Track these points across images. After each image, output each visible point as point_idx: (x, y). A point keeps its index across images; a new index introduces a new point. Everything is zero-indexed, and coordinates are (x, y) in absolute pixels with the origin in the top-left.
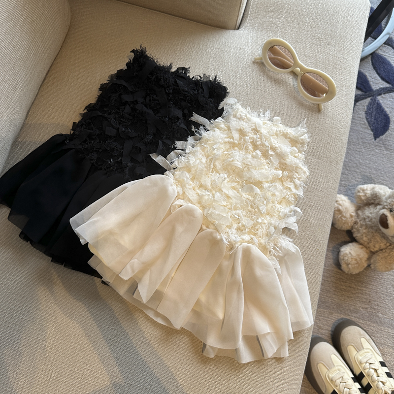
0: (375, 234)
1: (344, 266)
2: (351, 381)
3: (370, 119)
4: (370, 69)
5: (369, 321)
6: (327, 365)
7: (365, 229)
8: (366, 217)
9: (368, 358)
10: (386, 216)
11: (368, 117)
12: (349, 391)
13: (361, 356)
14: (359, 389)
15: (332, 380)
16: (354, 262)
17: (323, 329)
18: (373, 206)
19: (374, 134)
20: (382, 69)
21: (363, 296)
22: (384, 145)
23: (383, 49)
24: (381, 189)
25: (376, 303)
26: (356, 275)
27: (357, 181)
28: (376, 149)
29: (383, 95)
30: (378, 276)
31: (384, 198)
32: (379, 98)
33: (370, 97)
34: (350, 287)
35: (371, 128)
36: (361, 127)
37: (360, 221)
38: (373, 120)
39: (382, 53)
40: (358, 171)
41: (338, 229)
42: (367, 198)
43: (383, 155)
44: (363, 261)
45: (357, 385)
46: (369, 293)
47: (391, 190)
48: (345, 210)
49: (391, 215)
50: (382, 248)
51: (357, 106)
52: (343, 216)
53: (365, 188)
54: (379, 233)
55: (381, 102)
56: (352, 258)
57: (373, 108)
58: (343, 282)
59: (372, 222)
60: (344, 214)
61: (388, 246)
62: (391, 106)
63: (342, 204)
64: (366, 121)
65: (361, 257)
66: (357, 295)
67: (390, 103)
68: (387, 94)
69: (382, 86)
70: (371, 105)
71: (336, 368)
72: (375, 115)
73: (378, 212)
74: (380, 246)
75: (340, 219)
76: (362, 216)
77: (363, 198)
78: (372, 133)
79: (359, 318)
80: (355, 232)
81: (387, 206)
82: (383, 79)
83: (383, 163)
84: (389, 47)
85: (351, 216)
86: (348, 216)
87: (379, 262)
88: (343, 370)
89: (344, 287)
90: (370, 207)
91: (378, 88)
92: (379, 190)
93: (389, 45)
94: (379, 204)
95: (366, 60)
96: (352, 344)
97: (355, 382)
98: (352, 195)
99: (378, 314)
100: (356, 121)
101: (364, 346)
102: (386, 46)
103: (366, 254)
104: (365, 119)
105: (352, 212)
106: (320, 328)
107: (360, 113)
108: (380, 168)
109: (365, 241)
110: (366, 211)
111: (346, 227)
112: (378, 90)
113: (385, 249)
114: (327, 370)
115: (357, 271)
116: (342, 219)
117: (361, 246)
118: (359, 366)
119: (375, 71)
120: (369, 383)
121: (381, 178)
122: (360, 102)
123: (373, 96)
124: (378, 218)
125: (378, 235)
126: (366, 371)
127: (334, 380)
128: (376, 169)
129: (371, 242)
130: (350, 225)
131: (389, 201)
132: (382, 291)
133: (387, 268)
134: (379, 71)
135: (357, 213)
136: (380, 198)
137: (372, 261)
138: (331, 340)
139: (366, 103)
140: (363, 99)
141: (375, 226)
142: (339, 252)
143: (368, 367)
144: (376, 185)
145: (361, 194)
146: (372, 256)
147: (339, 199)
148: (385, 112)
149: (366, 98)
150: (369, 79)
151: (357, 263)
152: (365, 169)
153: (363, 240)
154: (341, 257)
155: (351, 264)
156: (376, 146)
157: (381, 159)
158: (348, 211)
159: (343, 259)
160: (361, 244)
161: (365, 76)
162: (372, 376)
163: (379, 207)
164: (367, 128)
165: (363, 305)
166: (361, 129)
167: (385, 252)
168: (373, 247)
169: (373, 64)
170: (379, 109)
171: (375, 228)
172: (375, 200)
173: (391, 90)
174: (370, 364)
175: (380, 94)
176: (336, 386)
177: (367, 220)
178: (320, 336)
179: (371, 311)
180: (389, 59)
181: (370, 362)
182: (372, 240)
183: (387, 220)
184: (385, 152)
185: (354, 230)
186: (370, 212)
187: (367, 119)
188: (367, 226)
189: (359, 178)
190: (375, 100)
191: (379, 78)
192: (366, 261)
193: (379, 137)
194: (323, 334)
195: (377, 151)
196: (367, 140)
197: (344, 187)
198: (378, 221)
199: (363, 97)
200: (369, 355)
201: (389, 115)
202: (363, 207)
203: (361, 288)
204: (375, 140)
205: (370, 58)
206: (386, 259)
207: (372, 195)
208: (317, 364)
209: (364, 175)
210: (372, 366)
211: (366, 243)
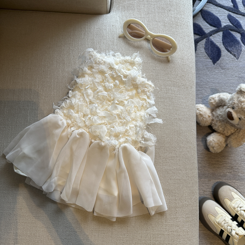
0: (226, 125)
1: (211, 149)
2: (231, 221)
3: (208, 52)
4: (201, 21)
5: (234, 180)
6: (213, 214)
7: (220, 123)
8: (219, 115)
9: (239, 204)
10: (231, 113)
11: (207, 51)
12: (231, 228)
13: (234, 204)
14: (237, 225)
15: (218, 223)
16: (217, 145)
17: (206, 192)
18: (221, 107)
19: (213, 61)
20: (209, 19)
21: (227, 165)
22: (220, 66)
23: (207, 6)
24: (224, 96)
25: (236, 168)
26: (220, 153)
27: (208, 93)
28: (216, 70)
29: (213, 35)
30: (234, 150)
31: (227, 101)
32: (211, 37)
33: (205, 38)
34: (218, 161)
35: (210, 58)
36: (204, 58)
37: (215, 118)
38: (210, 52)
39: (207, 9)
40: (207, 86)
41: (203, 126)
42: (217, 103)
43: (221, 73)
44: (223, 143)
45: (235, 223)
46: (230, 162)
47: (230, 95)
48: (204, 114)
49: (234, 111)
50: (232, 133)
51: (198, 45)
52: (204, 117)
53: (214, 97)
54: (228, 123)
55: (213, 40)
56: (215, 143)
57: (208, 45)
58: (212, 159)
59: (223, 117)
60: (204, 116)
61: (236, 131)
62: (219, 41)
63: (202, 110)
64: (206, 54)
65: (220, 141)
66: (223, 165)
67: (219, 40)
68: (216, 34)
69: (211, 30)
70: (207, 43)
71: (220, 215)
72: (211, 49)
73: (226, 110)
74: (231, 132)
75: (202, 120)
76: (216, 115)
77: (214, 103)
78: (211, 61)
79: (227, 180)
80: (213, 126)
81: (230, 106)
82: (211, 25)
83: (222, 78)
84: (211, 4)
85: (209, 116)
86: (207, 117)
87: (232, 141)
88: (224, 215)
89: (214, 162)
90: (220, 108)
91: (209, 31)
92: (223, 96)
93: (210, 3)
94: (225, 105)
95: (198, 15)
96: (227, 197)
97: (233, 221)
98: (207, 103)
99: (239, 174)
100: (200, 55)
101: (234, 197)
102: (208, 4)
103: (223, 138)
104: (205, 53)
105: (209, 114)
106: (204, 191)
107: (201, 49)
108: (220, 82)
109: (221, 131)
110: (217, 111)
111: (207, 124)
112: (209, 33)
113: (234, 133)
114: (214, 218)
115: (220, 151)
116: (204, 120)
117: (219, 134)
118: (234, 210)
119: (205, 21)
120: (242, 220)
121: (223, 88)
122: (199, 43)
123: (207, 37)
124: (226, 115)
125: (229, 125)
126: (239, 212)
127: (220, 223)
128: (218, 83)
129: (225, 131)
130: (209, 122)
131: (230, 102)
132: (238, 159)
133: (238, 144)
134: (207, 21)
135: (212, 114)
136: (224, 101)
137: (228, 142)
138: (213, 197)
139: (203, 42)
140: (201, 40)
141: (225, 120)
142: (206, 140)
143: (240, 210)
144: (221, 94)
145: (212, 101)
146: (227, 139)
147: (199, 107)
148: (217, 45)
149: (203, 39)
150: (202, 27)
151: (219, 145)
152: (212, 85)
153: (220, 130)
154: (208, 144)
155: (215, 147)
156: (215, 68)
157: (220, 76)
158: (206, 114)
159: (210, 145)
160: (219, 133)
161: (199, 26)
162: (243, 215)
163: (225, 107)
164: (208, 58)
165: (228, 171)
166: (204, 60)
167: (235, 134)
168: (227, 133)
169: (203, 17)
170: (213, 44)
171: (226, 121)
172: (221, 103)
173: (217, 31)
174: (240, 207)
175: (211, 35)
176: (222, 226)
177: (219, 117)
178: (206, 196)
179: (234, 173)
180: (212, 12)
181: (240, 206)
182: (225, 129)
183: (232, 115)
184: (222, 71)
185: (213, 125)
186: (220, 111)
187: (206, 52)
188: (220, 121)
189: (209, 91)
190: (209, 39)
191: (208, 25)
192: (224, 143)
193: (216, 62)
194: (207, 195)
195: (217, 71)
196: (209, 66)
197: (201, 98)
198: (226, 116)
199: (201, 39)
200: (238, 202)
201: (220, 47)
202: (215, 109)
203: (225, 160)
204: (214, 64)
205: (200, 14)
206: (236, 139)
207: (219, 100)
208: (207, 215)
209: (212, 88)
210: (242, 209)
211: (222, 132)
